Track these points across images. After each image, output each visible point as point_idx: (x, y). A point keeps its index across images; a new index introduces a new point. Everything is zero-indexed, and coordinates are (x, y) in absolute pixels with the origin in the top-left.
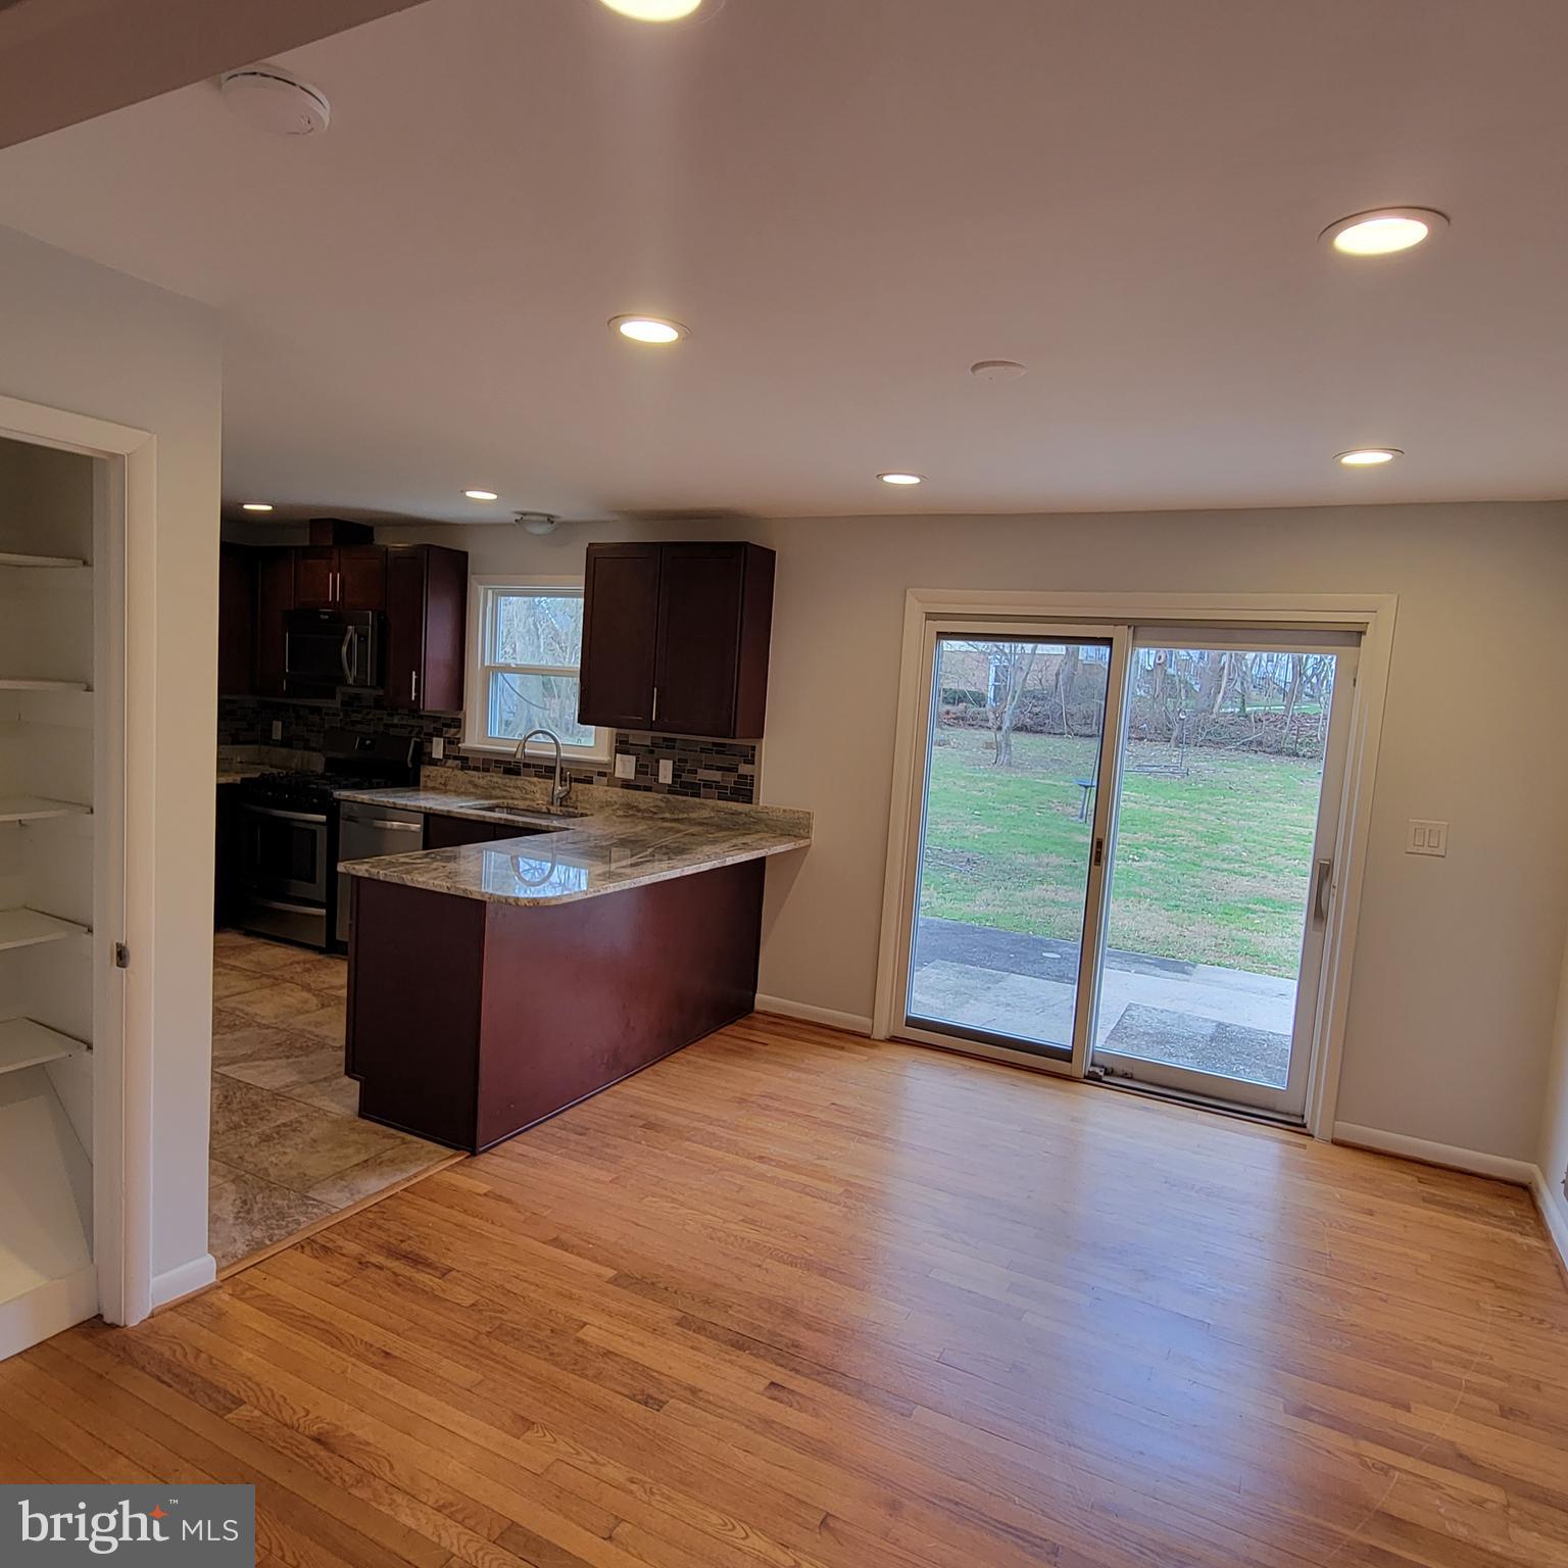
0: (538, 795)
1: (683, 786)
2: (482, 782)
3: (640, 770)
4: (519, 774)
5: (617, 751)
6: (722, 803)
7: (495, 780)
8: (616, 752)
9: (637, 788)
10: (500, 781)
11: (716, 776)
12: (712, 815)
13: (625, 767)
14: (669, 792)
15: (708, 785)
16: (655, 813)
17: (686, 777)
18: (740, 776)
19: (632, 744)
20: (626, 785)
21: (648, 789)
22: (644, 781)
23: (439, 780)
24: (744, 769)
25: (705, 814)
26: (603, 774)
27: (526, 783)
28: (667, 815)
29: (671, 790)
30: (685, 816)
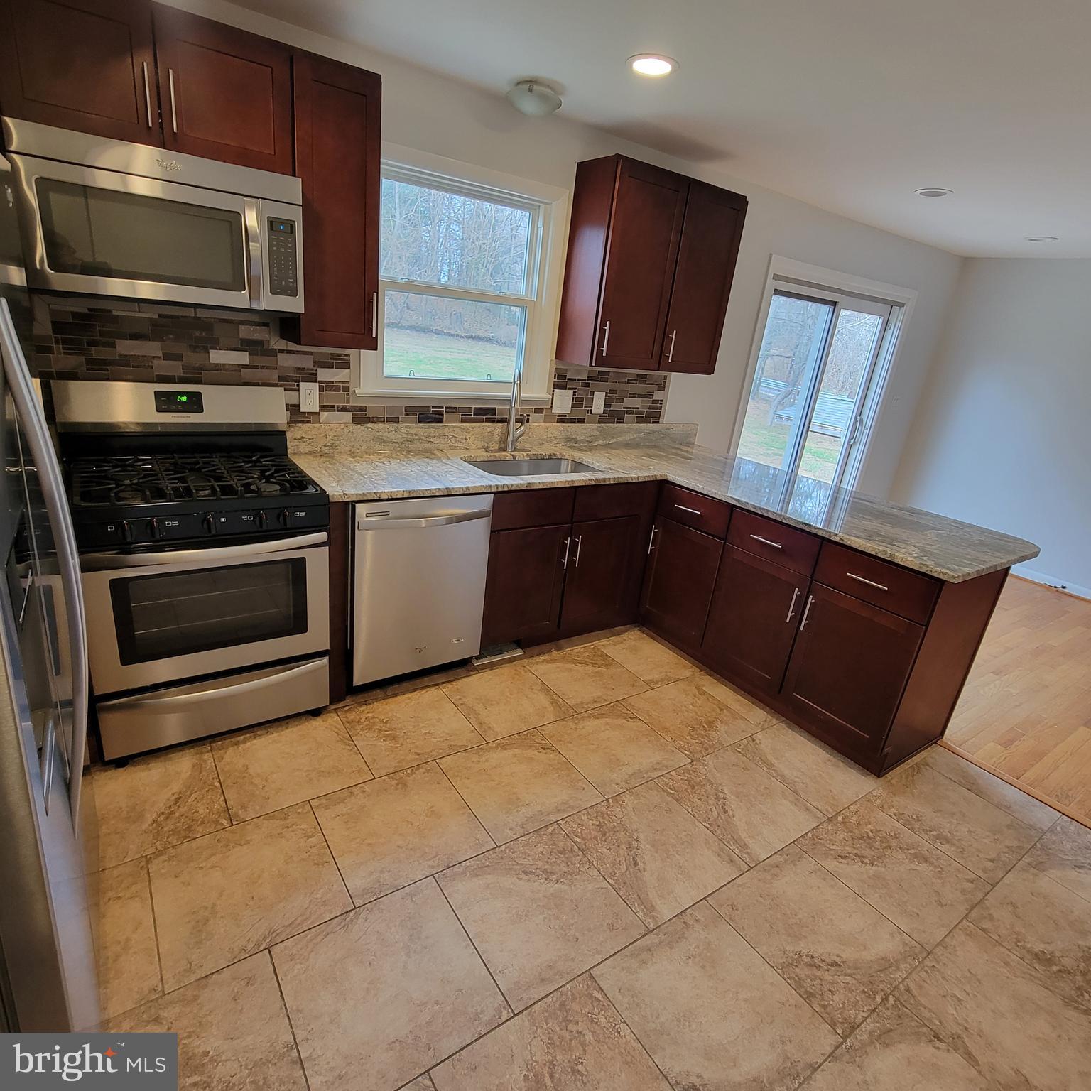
0: (471, 442)
1: (612, 415)
2: (393, 436)
3: (577, 403)
4: (441, 421)
5: (556, 386)
6: (643, 426)
7: (413, 431)
8: (554, 388)
9: (572, 421)
10: (421, 432)
11: (637, 403)
12: (635, 436)
13: (563, 402)
14: (600, 422)
15: (629, 411)
16: (590, 442)
17: (615, 406)
18: (654, 402)
19: (568, 379)
20: (562, 419)
21: (582, 421)
22: (580, 413)
23: (324, 442)
24: (658, 396)
25: (630, 436)
26: (538, 411)
27: (456, 429)
28: (601, 442)
29: (601, 419)
30: (615, 440)
